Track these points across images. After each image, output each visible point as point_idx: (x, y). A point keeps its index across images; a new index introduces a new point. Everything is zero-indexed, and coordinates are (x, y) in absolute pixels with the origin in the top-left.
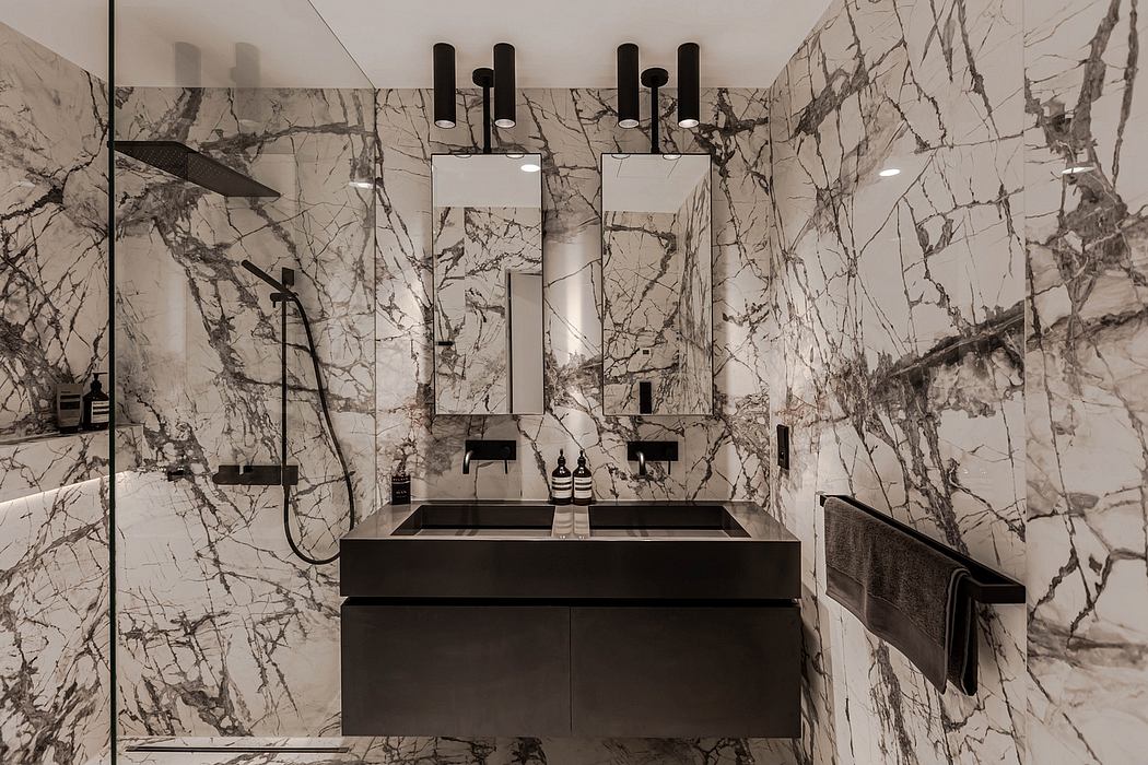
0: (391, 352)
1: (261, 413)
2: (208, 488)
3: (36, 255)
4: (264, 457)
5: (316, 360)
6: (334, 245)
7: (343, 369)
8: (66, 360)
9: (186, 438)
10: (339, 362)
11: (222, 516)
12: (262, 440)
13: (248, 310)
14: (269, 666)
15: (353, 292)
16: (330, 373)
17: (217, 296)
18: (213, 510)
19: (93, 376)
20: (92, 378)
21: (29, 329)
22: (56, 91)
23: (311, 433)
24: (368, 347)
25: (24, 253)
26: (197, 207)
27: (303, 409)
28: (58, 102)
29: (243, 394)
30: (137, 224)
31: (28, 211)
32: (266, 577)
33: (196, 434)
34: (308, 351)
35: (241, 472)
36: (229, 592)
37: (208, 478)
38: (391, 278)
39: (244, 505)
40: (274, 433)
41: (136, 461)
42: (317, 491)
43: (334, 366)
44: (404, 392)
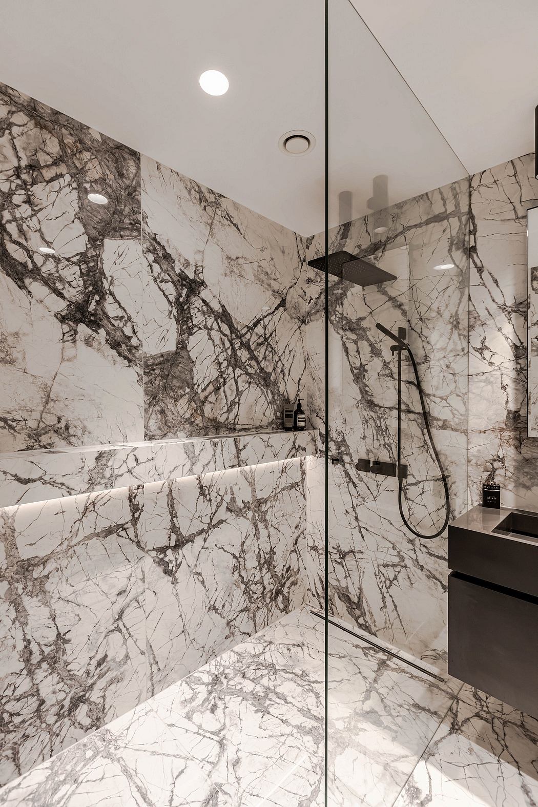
0: (482, 384)
1: (383, 427)
2: (353, 472)
3: (276, 336)
4: (385, 457)
5: (421, 392)
6: (434, 307)
7: (441, 398)
8: (287, 391)
9: (340, 440)
10: (438, 393)
11: (360, 490)
12: (384, 445)
13: (375, 359)
14: (387, 595)
15: (450, 339)
16: (431, 400)
17: (358, 351)
18: (355, 486)
19: (297, 400)
20: (297, 402)
21: (273, 375)
22: (283, 247)
23: (417, 443)
24: (462, 381)
25: (271, 335)
26: (347, 297)
27: (411, 427)
28: (283, 252)
29: (372, 414)
30: (316, 314)
31: (273, 313)
32: (386, 537)
33: (346, 437)
34: (415, 385)
35: (371, 465)
36: (364, 540)
37: (352, 466)
38: (483, 324)
39: (373, 487)
40: (392, 441)
41: (316, 450)
42: (421, 485)
43: (434, 396)
44: (494, 417)
